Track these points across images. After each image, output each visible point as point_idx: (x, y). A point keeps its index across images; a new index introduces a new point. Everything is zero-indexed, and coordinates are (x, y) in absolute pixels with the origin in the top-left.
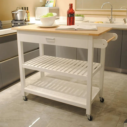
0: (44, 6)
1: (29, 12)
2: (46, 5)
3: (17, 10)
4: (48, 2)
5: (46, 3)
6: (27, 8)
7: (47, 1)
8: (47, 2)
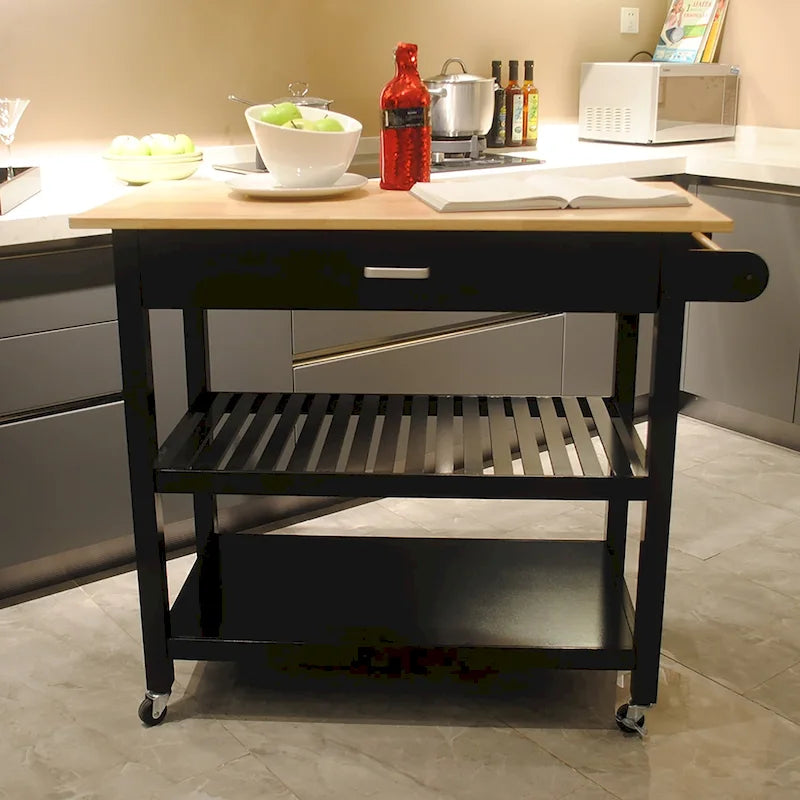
0: (647, 56)
1: (534, 91)
2: (660, 53)
3: (444, 76)
4: (675, 36)
5: (664, 35)
6: (529, 65)
7: (666, 27)
8: (670, 33)
